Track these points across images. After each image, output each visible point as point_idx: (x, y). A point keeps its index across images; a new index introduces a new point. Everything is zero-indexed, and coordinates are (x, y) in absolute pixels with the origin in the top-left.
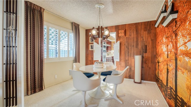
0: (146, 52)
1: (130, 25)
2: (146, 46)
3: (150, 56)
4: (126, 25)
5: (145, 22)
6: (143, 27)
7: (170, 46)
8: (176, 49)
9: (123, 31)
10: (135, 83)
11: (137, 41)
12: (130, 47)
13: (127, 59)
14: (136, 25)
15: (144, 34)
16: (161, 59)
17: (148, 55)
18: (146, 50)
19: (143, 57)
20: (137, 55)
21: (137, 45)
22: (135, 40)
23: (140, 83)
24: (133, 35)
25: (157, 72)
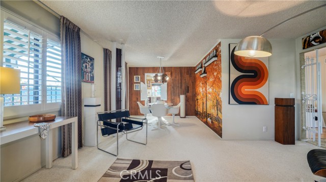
0: (188, 92)
1: (176, 68)
2: (188, 87)
3: (191, 95)
4: (171, 67)
5: (187, 67)
6: (186, 71)
7: (204, 89)
8: (206, 91)
9: (170, 73)
10: (181, 118)
11: (181, 83)
12: (175, 88)
13: (173, 98)
14: (181, 68)
15: (187, 77)
16: (199, 97)
17: (189, 94)
18: (188, 90)
19: (186, 96)
20: (181, 94)
21: (181, 86)
22: (180, 82)
23: (185, 117)
24: (178, 77)
25: (196, 107)
